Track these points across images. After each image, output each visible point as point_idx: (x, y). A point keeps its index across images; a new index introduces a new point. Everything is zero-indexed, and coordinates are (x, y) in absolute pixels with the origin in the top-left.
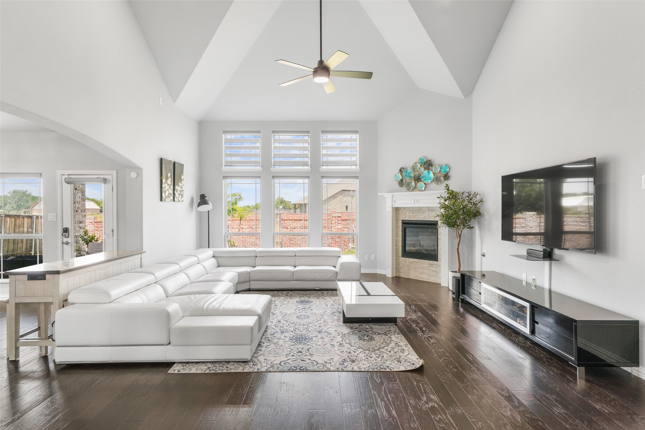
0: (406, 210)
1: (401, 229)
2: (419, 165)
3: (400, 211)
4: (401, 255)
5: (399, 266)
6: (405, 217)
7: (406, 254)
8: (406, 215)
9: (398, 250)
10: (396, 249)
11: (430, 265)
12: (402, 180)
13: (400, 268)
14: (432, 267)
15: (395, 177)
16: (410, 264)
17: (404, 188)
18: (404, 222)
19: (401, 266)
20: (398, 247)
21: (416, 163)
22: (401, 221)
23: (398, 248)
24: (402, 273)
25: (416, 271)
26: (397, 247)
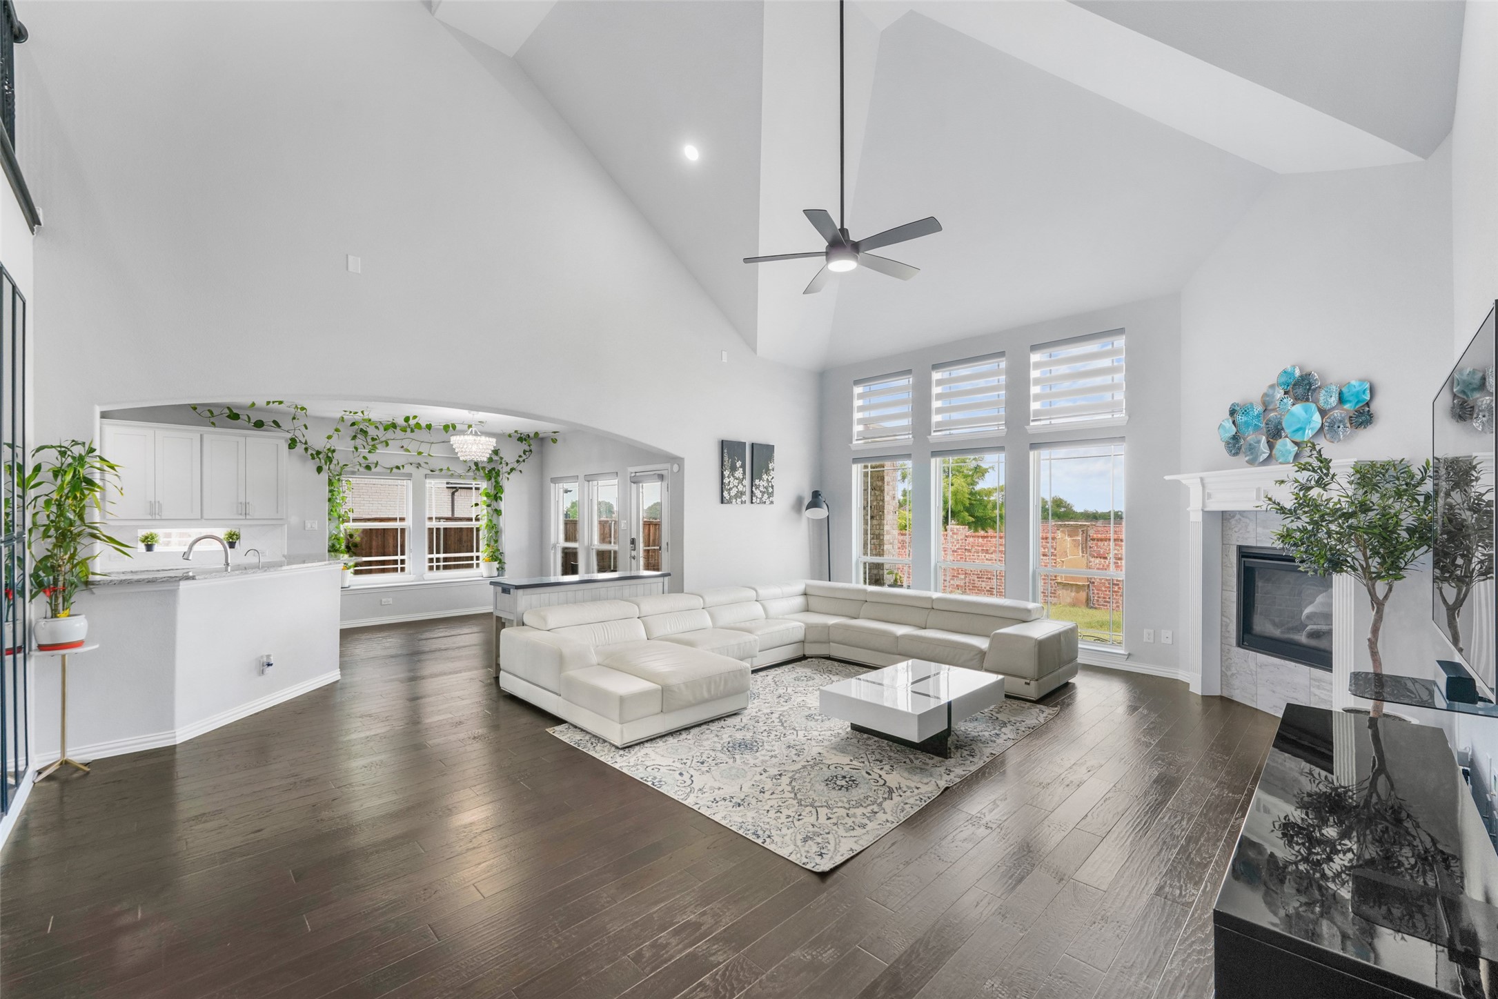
0: (1249, 519)
1: (1235, 569)
2: (1279, 394)
3: (1233, 522)
4: (1234, 641)
5: (1230, 670)
6: (1246, 539)
7: (1248, 637)
8: (1248, 532)
9: (1227, 626)
10: (1224, 623)
11: (1315, 680)
12: (1235, 438)
13: (1233, 675)
14: (1318, 687)
15: (1221, 429)
16: (1259, 670)
17: (1243, 459)
18: (1244, 550)
19: (1234, 670)
20: (1227, 617)
21: (1272, 387)
22: (1235, 549)
23: (1228, 621)
24: (1237, 691)
25: (1274, 692)
26: (1224, 619)
